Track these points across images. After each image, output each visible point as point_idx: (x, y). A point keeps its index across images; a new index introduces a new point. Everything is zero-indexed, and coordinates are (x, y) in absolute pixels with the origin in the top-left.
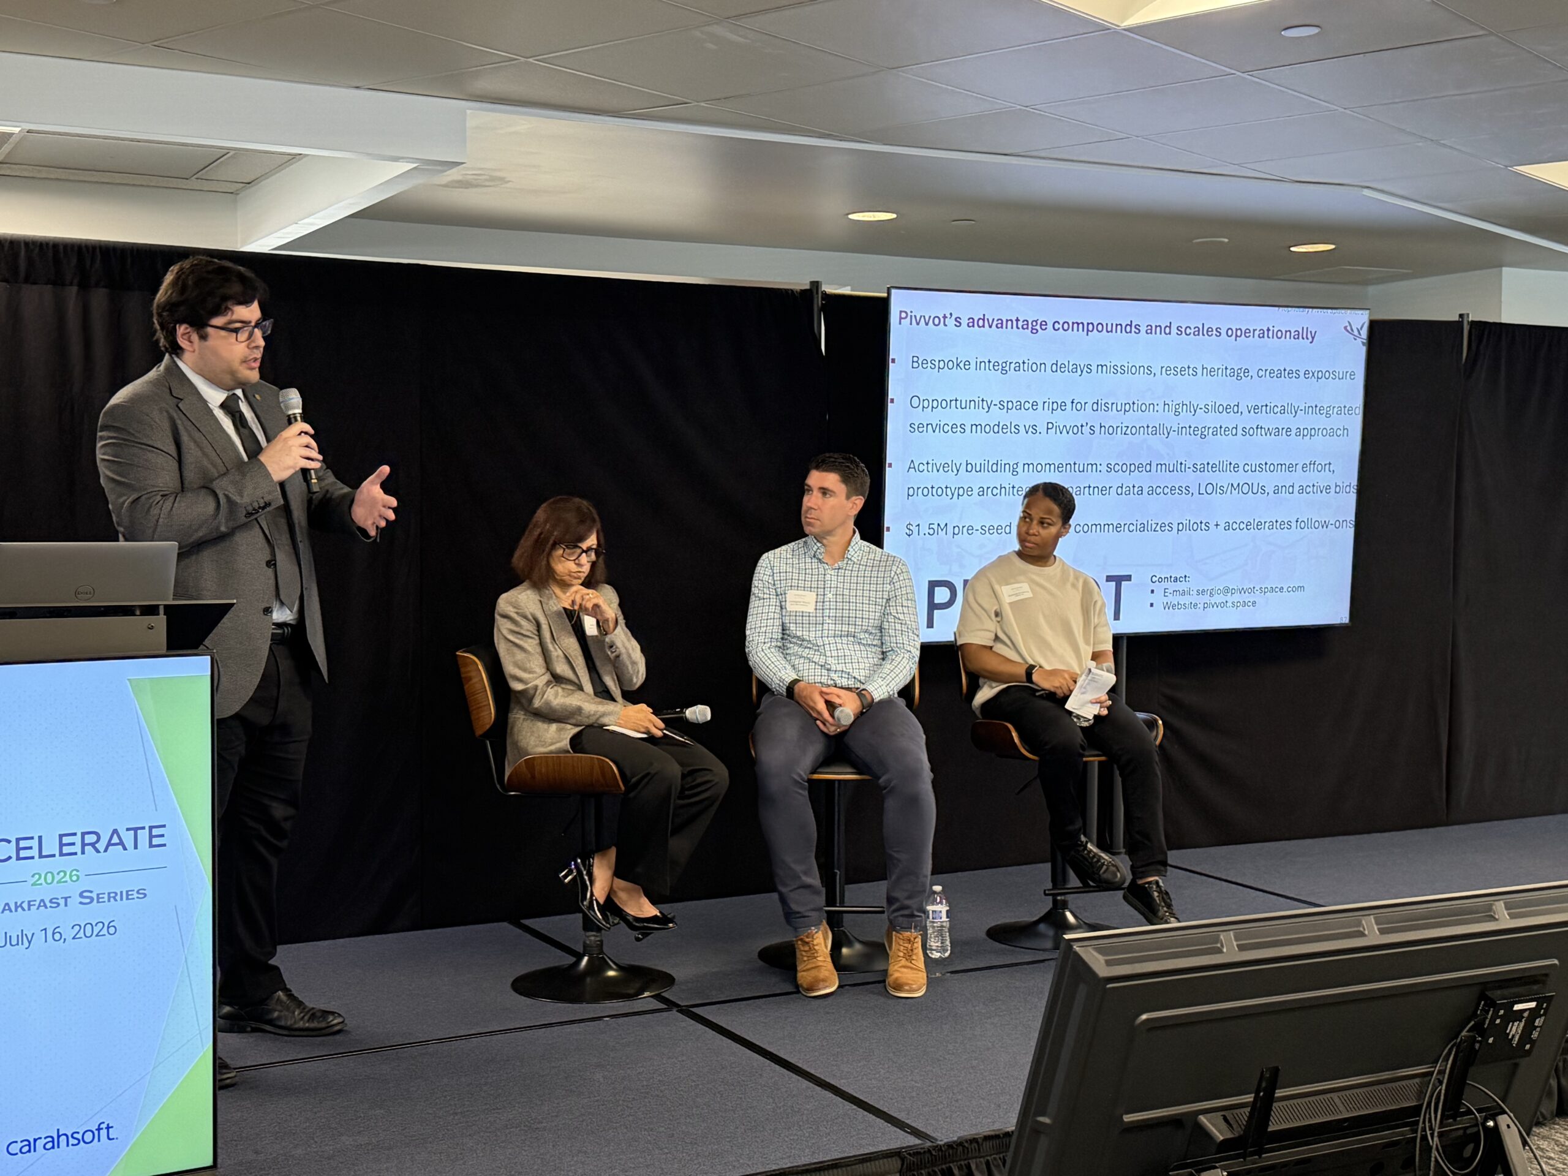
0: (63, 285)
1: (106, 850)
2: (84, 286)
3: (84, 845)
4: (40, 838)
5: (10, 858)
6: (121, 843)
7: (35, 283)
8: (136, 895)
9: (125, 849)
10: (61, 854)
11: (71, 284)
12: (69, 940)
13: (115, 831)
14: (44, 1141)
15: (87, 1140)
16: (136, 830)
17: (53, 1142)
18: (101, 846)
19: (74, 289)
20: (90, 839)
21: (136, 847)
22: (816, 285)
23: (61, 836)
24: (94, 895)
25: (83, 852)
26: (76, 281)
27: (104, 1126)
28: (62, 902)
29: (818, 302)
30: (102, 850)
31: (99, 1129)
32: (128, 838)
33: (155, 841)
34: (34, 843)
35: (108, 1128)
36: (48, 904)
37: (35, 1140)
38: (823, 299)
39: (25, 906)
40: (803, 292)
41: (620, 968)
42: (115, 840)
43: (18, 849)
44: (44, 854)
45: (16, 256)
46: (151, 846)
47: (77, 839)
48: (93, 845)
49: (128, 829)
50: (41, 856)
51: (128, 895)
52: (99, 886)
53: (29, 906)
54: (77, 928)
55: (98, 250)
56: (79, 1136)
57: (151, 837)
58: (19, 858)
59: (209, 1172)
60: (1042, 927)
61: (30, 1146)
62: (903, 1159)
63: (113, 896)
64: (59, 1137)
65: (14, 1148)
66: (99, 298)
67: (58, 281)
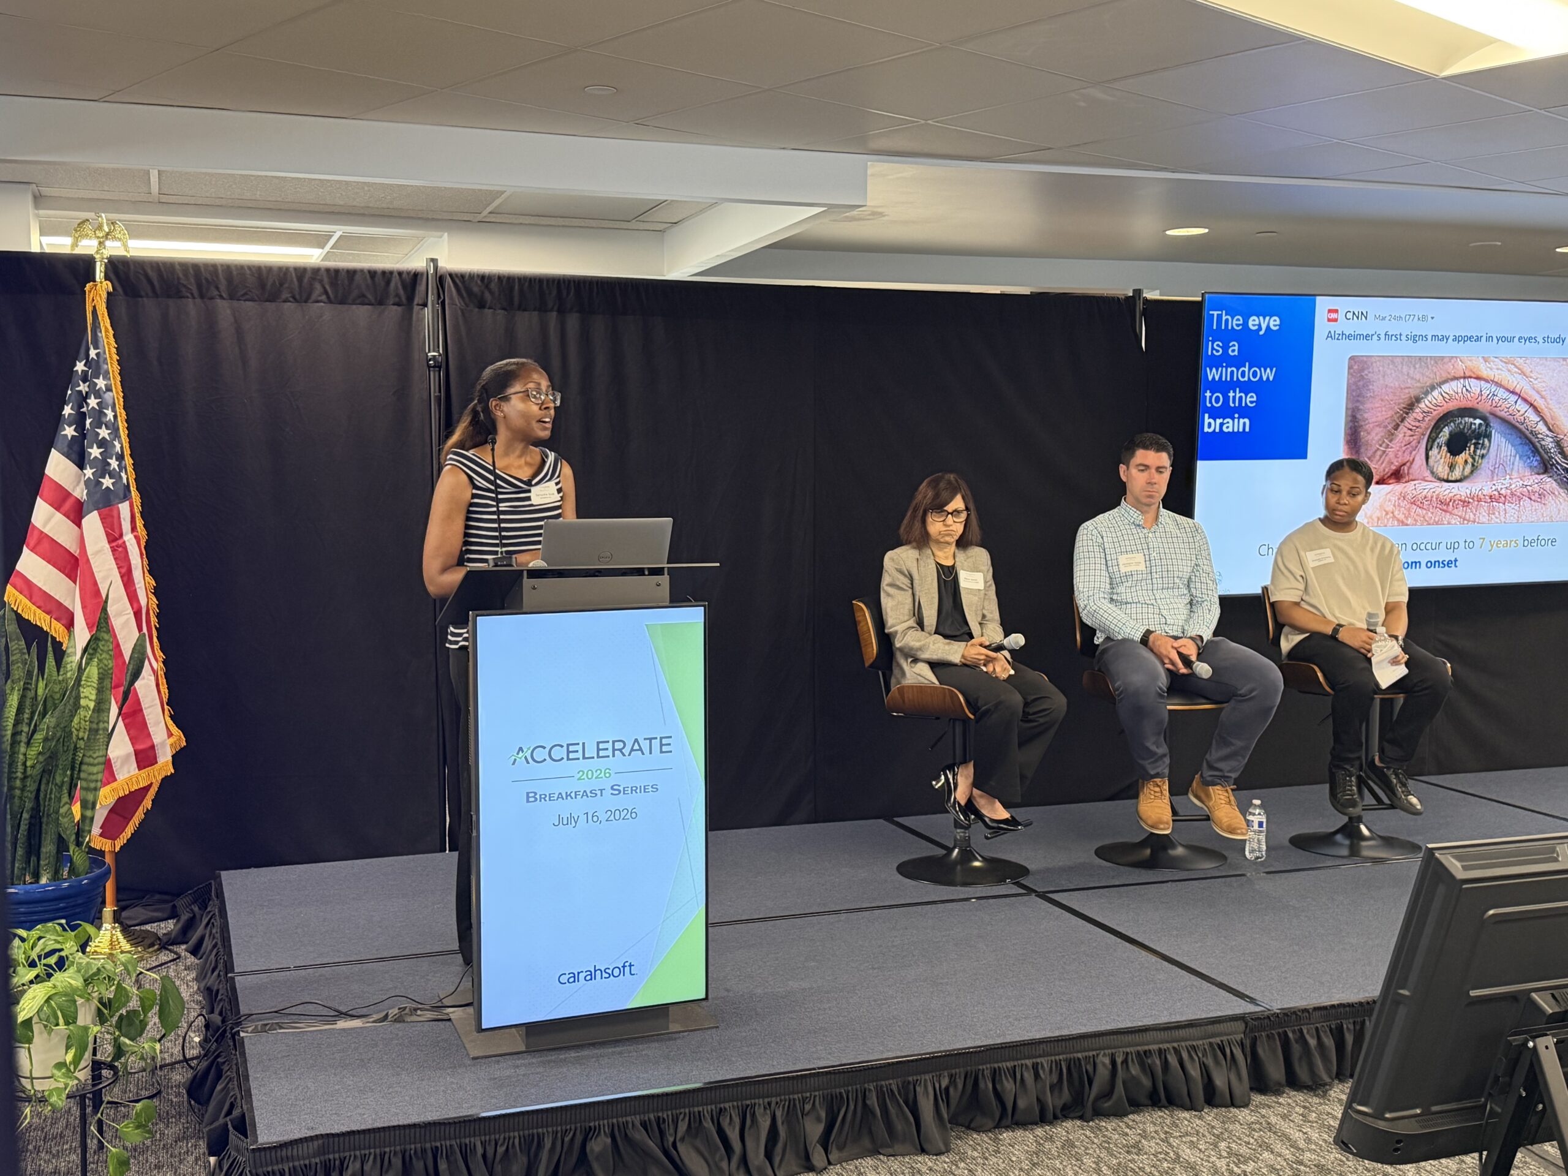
0: (546, 311)
1: (629, 755)
2: (561, 311)
3: (614, 750)
4: (584, 744)
5: (563, 758)
6: (640, 749)
7: (525, 310)
8: (651, 789)
9: (643, 754)
10: (598, 757)
11: (552, 310)
12: (604, 822)
13: (636, 740)
14: (584, 974)
15: (615, 974)
16: (650, 739)
17: (592, 975)
18: (626, 751)
19: (554, 314)
20: (619, 745)
21: (651, 753)
22: (1137, 292)
23: (598, 743)
24: (621, 789)
25: (614, 756)
26: (556, 308)
27: (627, 964)
28: (599, 793)
29: (1140, 306)
30: (627, 754)
31: (624, 967)
32: (645, 745)
33: (664, 749)
34: (580, 748)
35: (630, 966)
36: (589, 795)
37: (579, 973)
38: (1144, 304)
39: (573, 795)
40: (1128, 298)
41: (984, 859)
42: (636, 747)
43: (568, 752)
44: (586, 756)
45: (512, 289)
46: (661, 752)
47: (609, 746)
48: (620, 750)
49: (645, 739)
50: (584, 758)
51: (645, 789)
52: (624, 782)
53: (576, 795)
54: (609, 813)
55: (572, 284)
56: (610, 971)
57: (662, 745)
58: (568, 759)
59: (704, 1003)
60: (1339, 837)
61: (575, 977)
62: (1246, 1024)
63: (634, 789)
64: (595, 971)
65: (564, 979)
66: (573, 322)
67: (542, 309)
